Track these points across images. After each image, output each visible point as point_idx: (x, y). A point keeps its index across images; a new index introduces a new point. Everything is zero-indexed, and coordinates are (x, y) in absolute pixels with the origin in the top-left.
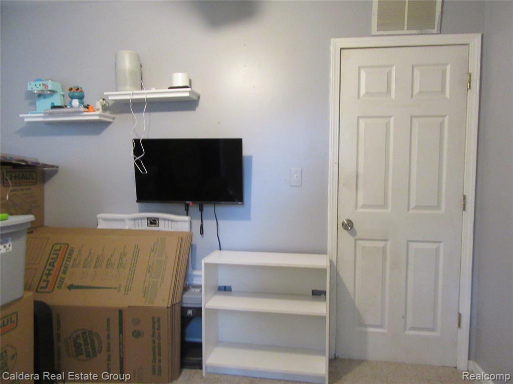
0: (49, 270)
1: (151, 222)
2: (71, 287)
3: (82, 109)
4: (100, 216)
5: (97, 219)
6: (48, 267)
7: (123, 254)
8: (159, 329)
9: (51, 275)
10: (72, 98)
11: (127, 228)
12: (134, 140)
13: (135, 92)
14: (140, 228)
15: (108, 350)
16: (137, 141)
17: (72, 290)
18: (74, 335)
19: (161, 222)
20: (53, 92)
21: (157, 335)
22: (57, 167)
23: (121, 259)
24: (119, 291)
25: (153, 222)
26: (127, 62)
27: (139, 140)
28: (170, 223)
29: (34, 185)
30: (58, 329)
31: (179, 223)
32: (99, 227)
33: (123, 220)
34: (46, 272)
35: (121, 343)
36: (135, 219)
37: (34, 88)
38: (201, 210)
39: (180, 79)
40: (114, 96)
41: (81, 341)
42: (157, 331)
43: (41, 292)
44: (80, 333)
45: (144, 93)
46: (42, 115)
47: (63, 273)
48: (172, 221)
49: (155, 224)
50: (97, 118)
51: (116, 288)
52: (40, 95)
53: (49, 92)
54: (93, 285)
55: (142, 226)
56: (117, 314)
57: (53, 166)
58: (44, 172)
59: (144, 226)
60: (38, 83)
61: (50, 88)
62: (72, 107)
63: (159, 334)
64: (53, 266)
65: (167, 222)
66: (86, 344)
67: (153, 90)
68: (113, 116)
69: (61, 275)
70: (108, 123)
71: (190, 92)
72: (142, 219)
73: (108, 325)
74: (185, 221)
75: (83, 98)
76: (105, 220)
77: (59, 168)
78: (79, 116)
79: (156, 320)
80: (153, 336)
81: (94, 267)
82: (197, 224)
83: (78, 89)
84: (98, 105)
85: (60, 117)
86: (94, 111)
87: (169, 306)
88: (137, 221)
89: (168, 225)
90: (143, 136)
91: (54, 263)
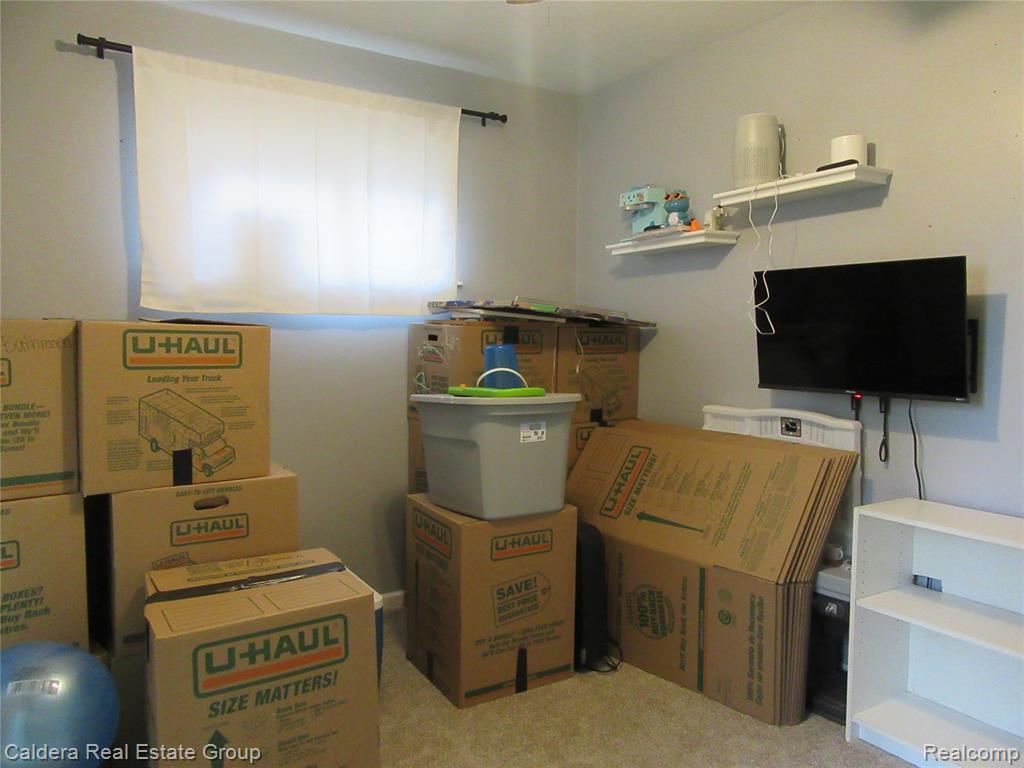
0: (620, 485)
1: (787, 426)
2: (642, 516)
3: (681, 228)
4: (706, 408)
5: (703, 413)
6: (620, 480)
7: (723, 477)
8: (760, 619)
9: (620, 492)
10: (669, 211)
11: (746, 433)
12: (756, 273)
13: (760, 186)
14: (768, 436)
15: (683, 632)
16: (758, 275)
17: (643, 521)
18: (639, 592)
19: (804, 428)
20: (652, 205)
21: (757, 628)
22: (654, 325)
23: (718, 485)
24: (705, 538)
25: (791, 426)
26: (752, 135)
27: (762, 272)
28: (821, 430)
29: (623, 353)
30: (620, 576)
31: (837, 433)
32: (705, 428)
33: (741, 419)
34: (616, 487)
35: (701, 627)
36: (761, 419)
37: (628, 202)
38: (885, 409)
39: (845, 147)
40: (731, 198)
41: (646, 604)
42: (757, 622)
43: (605, 515)
44: (645, 590)
45: (773, 187)
46: (630, 243)
47: (636, 493)
48: (824, 427)
49: (794, 430)
50: (702, 240)
51: (702, 531)
52: (636, 212)
53: (645, 206)
54: (670, 519)
55: (772, 432)
56: (698, 573)
57: (646, 324)
58: (639, 331)
59: (775, 432)
60: (632, 194)
61: (646, 200)
62: (668, 225)
63: (760, 627)
64: (626, 480)
65: (815, 429)
66: (653, 612)
67: (800, 176)
68: (737, 233)
69: (633, 495)
70: (728, 247)
71: (856, 171)
72: (772, 418)
73: (684, 589)
74: (849, 430)
75: (687, 207)
76: (717, 416)
77: (658, 326)
78: (674, 240)
79: (757, 600)
80: (751, 629)
81: (678, 492)
82: (875, 437)
83: (678, 195)
84: (709, 218)
85: (649, 244)
86: (699, 229)
87: (781, 582)
88: (763, 423)
89: (817, 435)
90: (767, 267)
91: (627, 474)
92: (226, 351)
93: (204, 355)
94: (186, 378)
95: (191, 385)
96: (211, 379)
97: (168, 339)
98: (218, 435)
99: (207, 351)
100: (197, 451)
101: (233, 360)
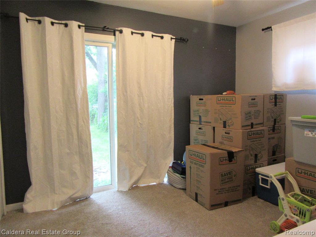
92: (233, 101)
93: (229, 102)
94: (226, 106)
95: (226, 108)
96: (230, 107)
97: (223, 98)
98: (231, 119)
99: (229, 101)
100: (227, 121)
101: (234, 103)
